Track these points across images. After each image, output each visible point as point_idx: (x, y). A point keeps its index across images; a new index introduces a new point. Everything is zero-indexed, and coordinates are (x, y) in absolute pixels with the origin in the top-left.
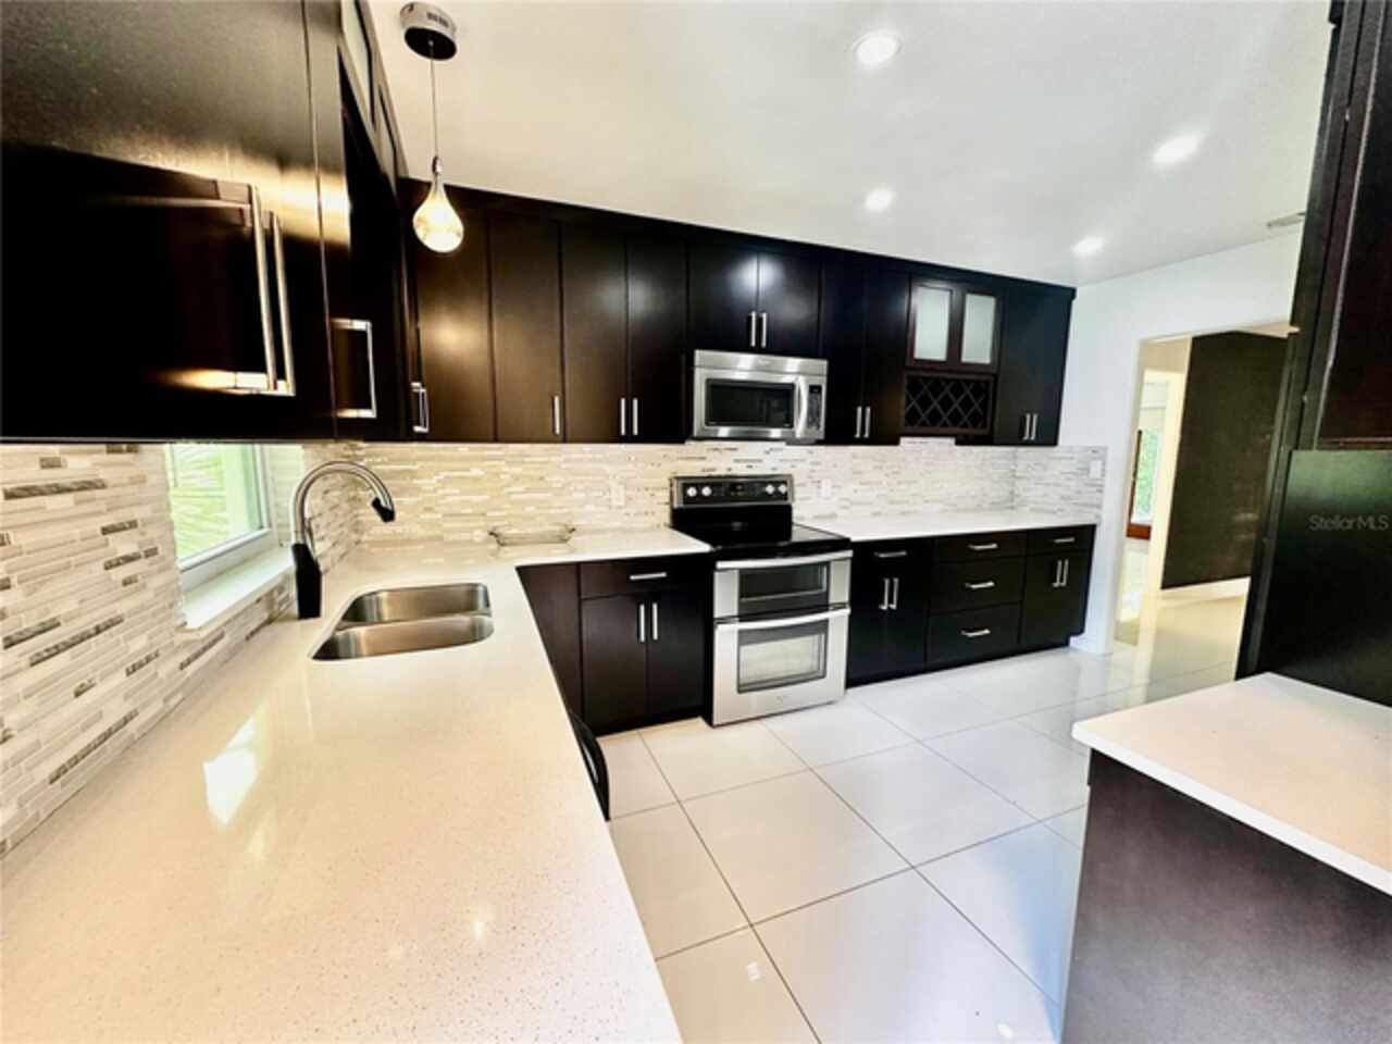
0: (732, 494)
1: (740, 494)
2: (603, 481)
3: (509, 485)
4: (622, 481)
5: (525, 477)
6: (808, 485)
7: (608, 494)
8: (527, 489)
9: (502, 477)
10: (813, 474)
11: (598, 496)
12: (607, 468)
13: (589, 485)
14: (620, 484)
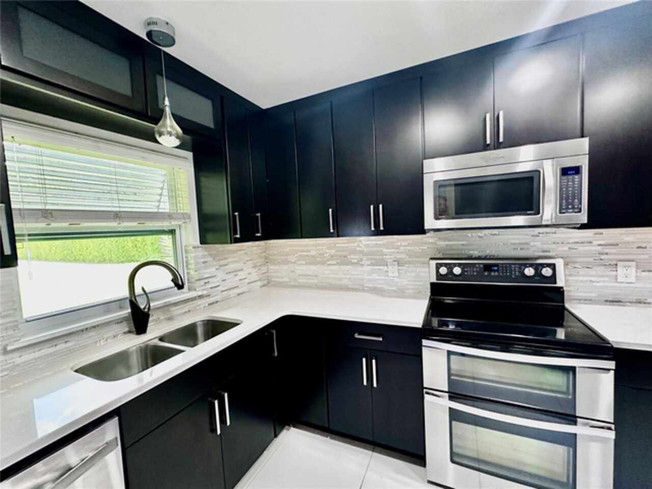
1: (494, 274)
2: (383, 259)
3: (328, 260)
4: (396, 259)
5: (336, 256)
6: (595, 268)
7: (386, 267)
8: (337, 263)
9: (325, 255)
10: (602, 257)
11: (379, 269)
12: (385, 250)
13: (373, 261)
14: (395, 261)
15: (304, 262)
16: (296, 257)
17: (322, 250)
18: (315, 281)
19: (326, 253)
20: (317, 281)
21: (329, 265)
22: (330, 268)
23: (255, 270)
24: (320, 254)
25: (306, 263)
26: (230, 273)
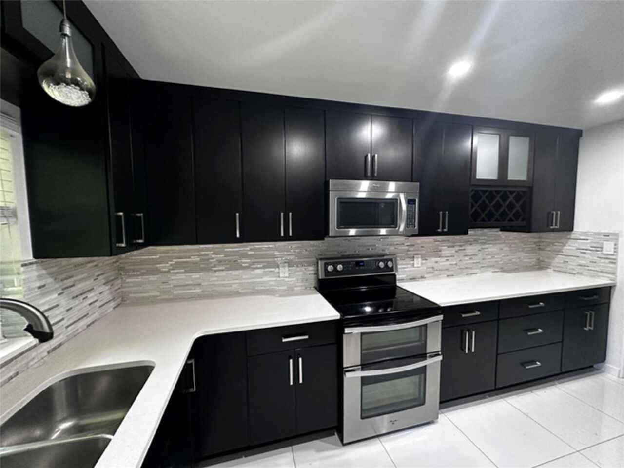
0: (357, 268)
1: (362, 268)
2: (275, 261)
3: (215, 266)
4: (287, 261)
5: (225, 261)
6: (406, 260)
7: (277, 269)
8: (226, 268)
9: (211, 261)
10: (409, 252)
11: (271, 271)
12: (277, 253)
13: (265, 264)
14: (285, 263)
15: (183, 271)
16: (171, 265)
17: (208, 255)
18: (198, 290)
19: (212, 258)
20: (200, 290)
21: (216, 271)
22: (217, 274)
23: (107, 288)
24: (204, 260)
25: (185, 271)
26: (77, 296)
